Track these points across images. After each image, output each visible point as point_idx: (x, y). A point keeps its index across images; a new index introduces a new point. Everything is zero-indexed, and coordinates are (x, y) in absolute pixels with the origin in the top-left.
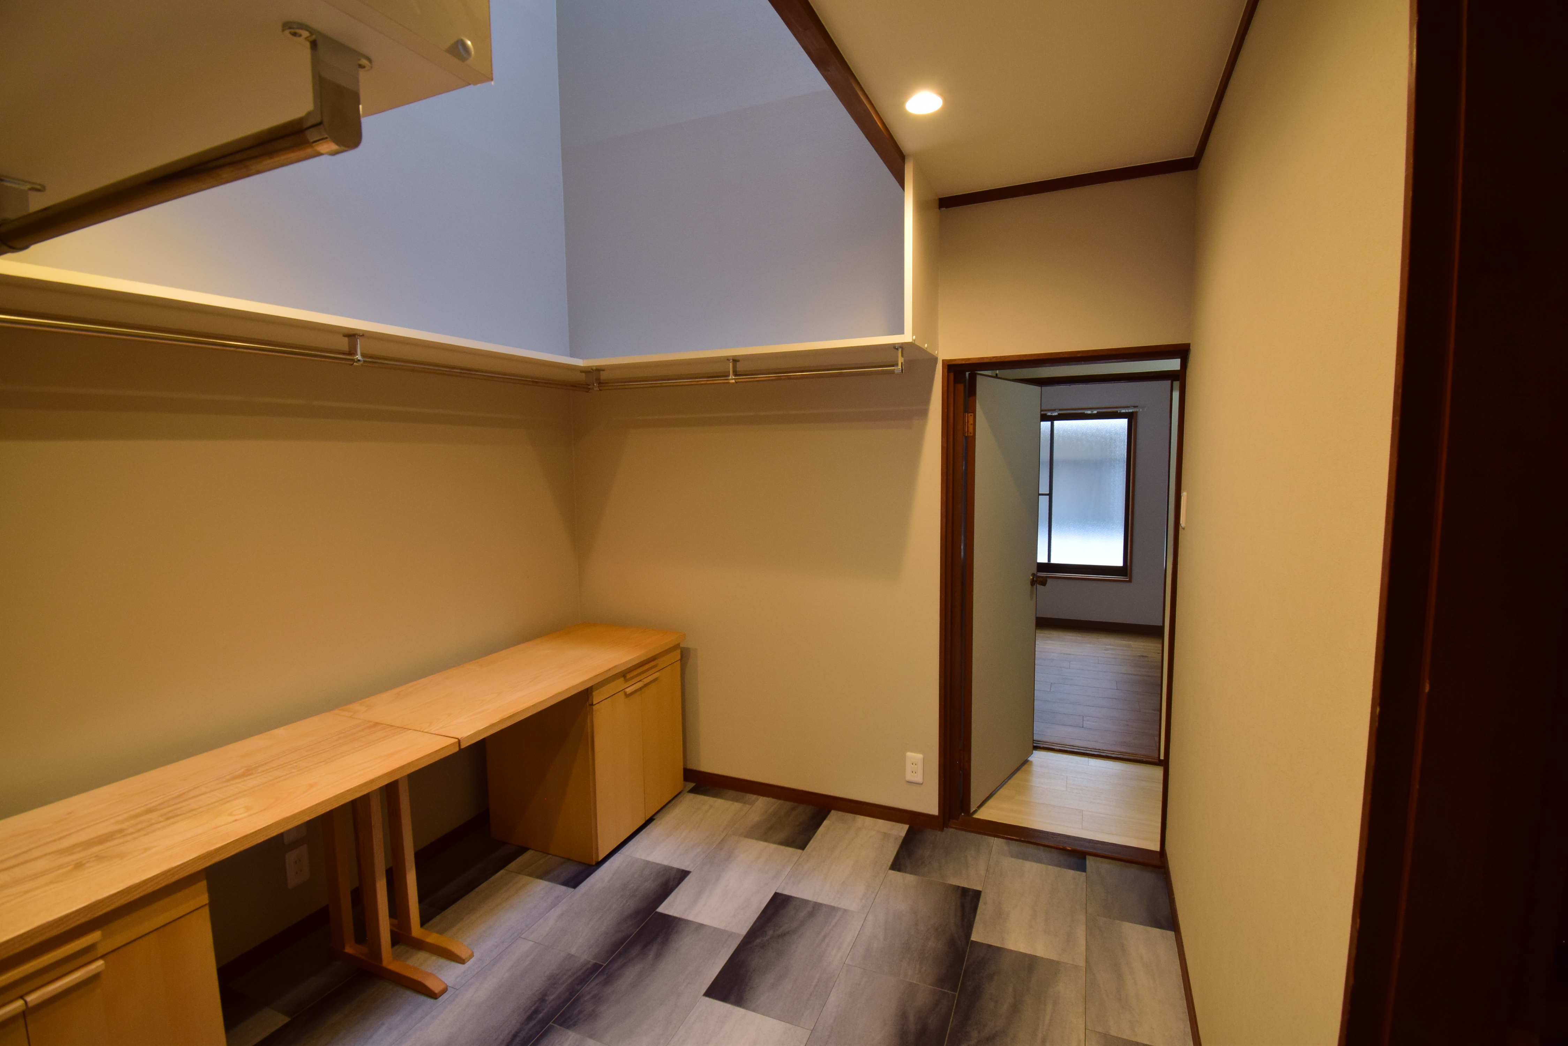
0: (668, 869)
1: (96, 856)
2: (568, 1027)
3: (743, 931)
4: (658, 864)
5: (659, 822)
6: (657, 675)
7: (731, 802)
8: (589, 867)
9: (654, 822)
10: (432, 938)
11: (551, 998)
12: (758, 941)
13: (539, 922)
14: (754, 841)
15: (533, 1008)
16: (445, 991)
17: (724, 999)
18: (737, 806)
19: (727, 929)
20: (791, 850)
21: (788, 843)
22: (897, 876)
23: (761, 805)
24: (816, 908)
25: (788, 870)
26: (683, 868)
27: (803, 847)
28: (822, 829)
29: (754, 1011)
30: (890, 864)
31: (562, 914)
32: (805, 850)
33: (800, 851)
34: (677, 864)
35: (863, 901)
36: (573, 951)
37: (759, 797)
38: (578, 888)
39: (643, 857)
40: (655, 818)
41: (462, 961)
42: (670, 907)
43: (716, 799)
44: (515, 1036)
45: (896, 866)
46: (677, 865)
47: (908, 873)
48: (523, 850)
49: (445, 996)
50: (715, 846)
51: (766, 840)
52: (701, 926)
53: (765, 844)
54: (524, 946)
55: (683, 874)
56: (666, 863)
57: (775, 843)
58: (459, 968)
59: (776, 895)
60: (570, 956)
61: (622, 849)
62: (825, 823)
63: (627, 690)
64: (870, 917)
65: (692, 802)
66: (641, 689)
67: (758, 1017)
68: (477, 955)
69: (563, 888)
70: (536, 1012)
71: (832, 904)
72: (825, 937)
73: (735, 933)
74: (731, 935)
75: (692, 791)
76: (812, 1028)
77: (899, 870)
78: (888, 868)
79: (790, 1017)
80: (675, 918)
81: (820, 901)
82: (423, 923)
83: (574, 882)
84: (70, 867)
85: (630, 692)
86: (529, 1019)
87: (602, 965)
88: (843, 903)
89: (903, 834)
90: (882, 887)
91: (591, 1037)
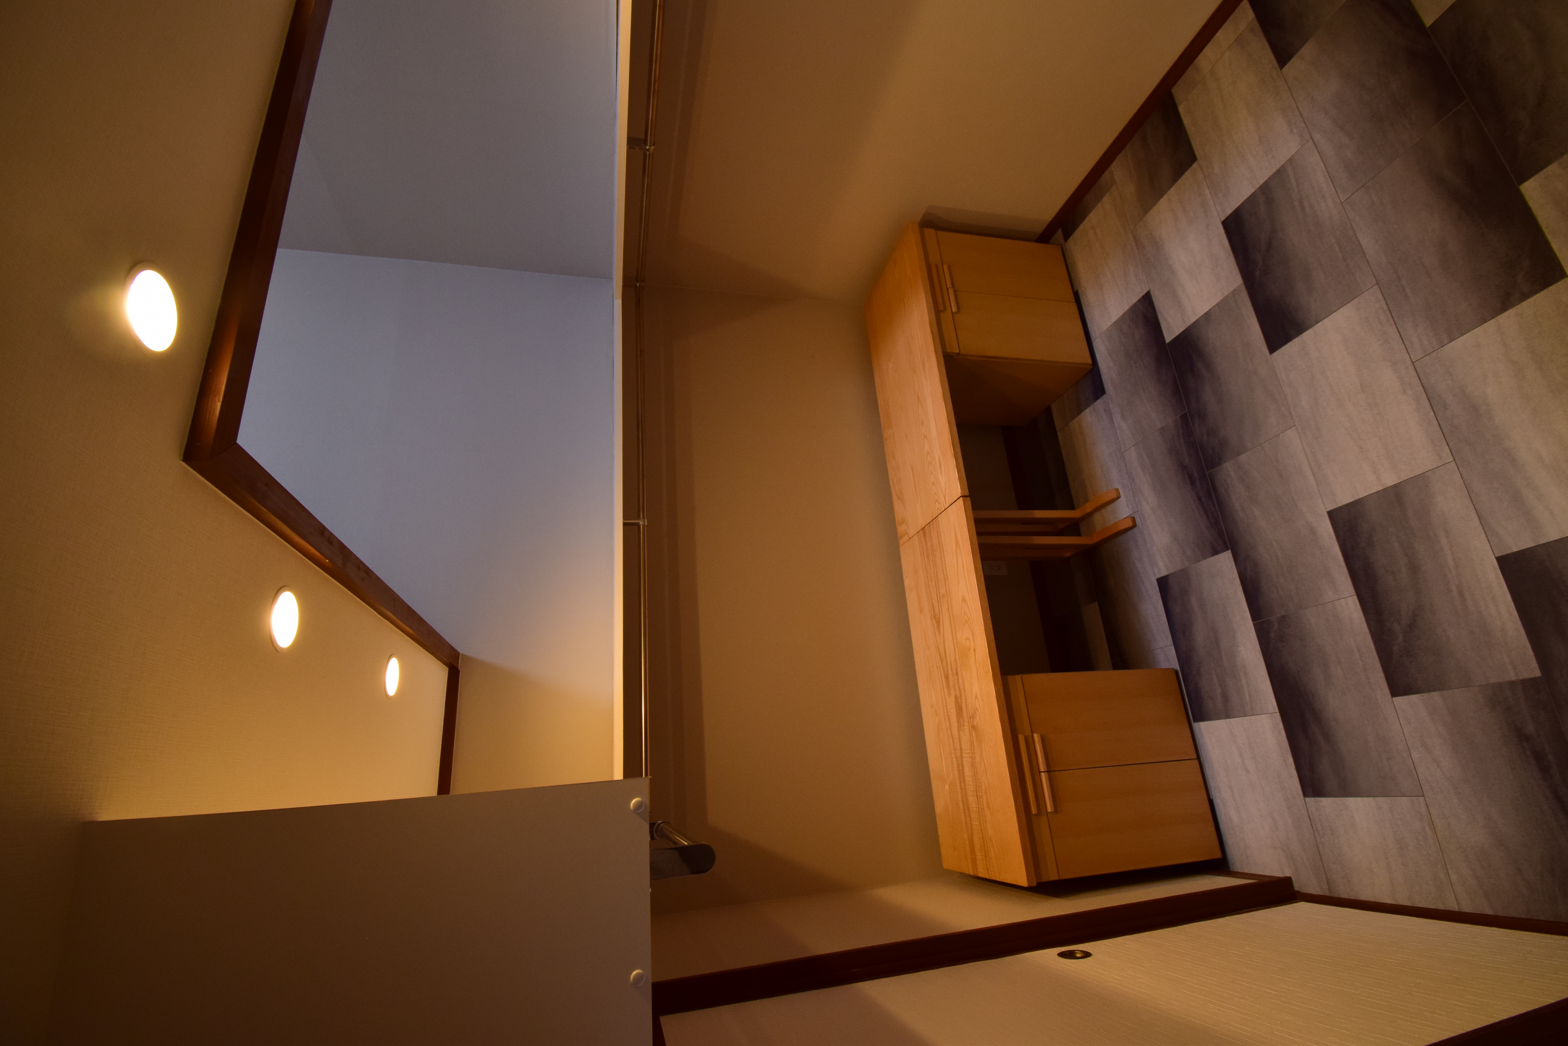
0: (1134, 309)
1: (970, 718)
2: (1219, 464)
3: (1237, 281)
4: (1124, 315)
5: (1083, 288)
6: (945, 267)
7: (1099, 204)
8: (1093, 372)
9: (1080, 292)
10: (1088, 508)
11: (1187, 460)
12: (1257, 273)
13: (1118, 434)
14: (1155, 208)
15: (1186, 476)
16: (1133, 519)
17: (1287, 339)
18: (1106, 199)
19: (1226, 293)
20: (1188, 174)
21: (1179, 171)
22: (1295, 66)
23: (1118, 170)
24: (1265, 189)
25: (1207, 191)
26: (1141, 295)
27: (1192, 158)
28: (1186, 121)
29: (1317, 322)
30: (1275, 63)
31: (1122, 415)
32: (1198, 157)
33: (1195, 165)
34: (1135, 297)
35: (1295, 131)
36: (1159, 425)
37: (1109, 168)
38: (1107, 390)
39: (1110, 324)
40: (1076, 290)
41: (1119, 497)
42: (1172, 328)
43: (1087, 219)
44: (1199, 499)
45: (1283, 56)
46: (1135, 299)
47: (1301, 47)
48: (1048, 411)
49: (1138, 521)
50: (1137, 252)
51: (1161, 196)
52: (1207, 315)
53: (1165, 197)
54: (1132, 454)
55: (1147, 299)
56: (1126, 307)
57: (1170, 188)
58: (1122, 500)
59: (1226, 224)
60: (1162, 430)
61: (1091, 336)
62: (1181, 109)
63: (954, 310)
64: (1317, 136)
65: (1077, 245)
66: (955, 291)
67: (1326, 322)
68: (1118, 486)
69: (1099, 401)
70: (1191, 477)
71: (1274, 170)
72: (1301, 204)
73: (1235, 290)
74: (1234, 293)
75: (1067, 236)
76: (1374, 281)
77: (1290, 57)
78: (1279, 69)
79: (1349, 294)
80: (1184, 332)
81: (1262, 181)
82: (1072, 508)
83: (1099, 391)
84: (973, 731)
85: (956, 308)
86: (1193, 484)
87: (1186, 413)
88: (1282, 156)
89: (1251, 15)
90: (1295, 96)
91: (1239, 454)
